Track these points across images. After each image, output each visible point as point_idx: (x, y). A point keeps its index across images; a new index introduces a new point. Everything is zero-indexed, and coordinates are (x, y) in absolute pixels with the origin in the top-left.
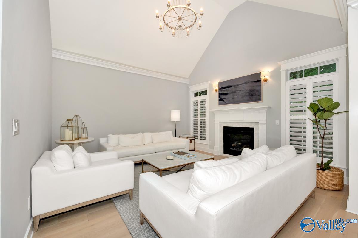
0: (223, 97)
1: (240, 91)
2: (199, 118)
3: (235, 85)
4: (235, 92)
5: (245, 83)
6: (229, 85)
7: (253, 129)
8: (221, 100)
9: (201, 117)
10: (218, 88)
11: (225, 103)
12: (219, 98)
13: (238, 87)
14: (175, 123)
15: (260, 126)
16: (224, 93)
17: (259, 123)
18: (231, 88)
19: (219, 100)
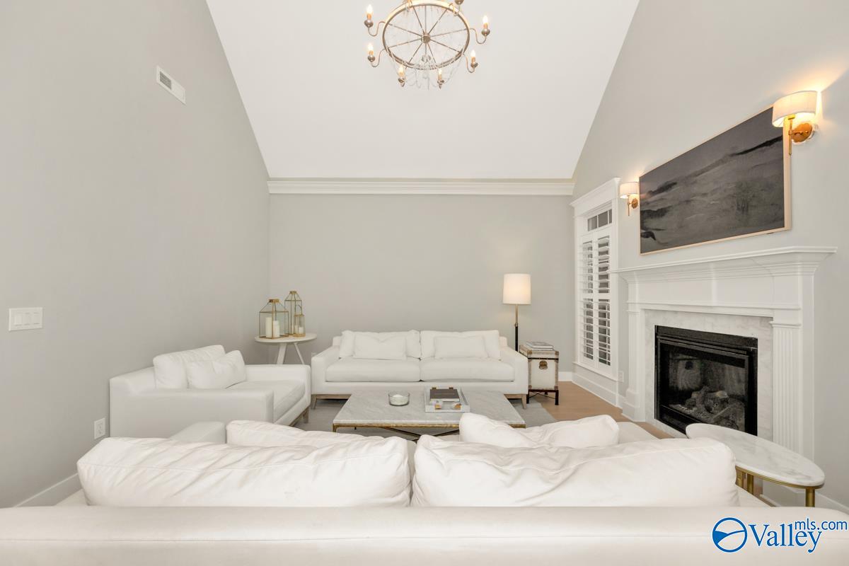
0: (653, 223)
1: (705, 195)
2: (596, 296)
3: (687, 178)
4: (688, 201)
5: (722, 161)
6: (670, 179)
7: (753, 342)
8: (647, 234)
9: (600, 292)
10: (637, 196)
11: (659, 243)
12: (642, 227)
13: (695, 182)
14: (517, 308)
15: (777, 332)
16: (655, 209)
17: (772, 318)
18: (675, 189)
19: (642, 236)
